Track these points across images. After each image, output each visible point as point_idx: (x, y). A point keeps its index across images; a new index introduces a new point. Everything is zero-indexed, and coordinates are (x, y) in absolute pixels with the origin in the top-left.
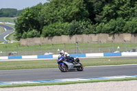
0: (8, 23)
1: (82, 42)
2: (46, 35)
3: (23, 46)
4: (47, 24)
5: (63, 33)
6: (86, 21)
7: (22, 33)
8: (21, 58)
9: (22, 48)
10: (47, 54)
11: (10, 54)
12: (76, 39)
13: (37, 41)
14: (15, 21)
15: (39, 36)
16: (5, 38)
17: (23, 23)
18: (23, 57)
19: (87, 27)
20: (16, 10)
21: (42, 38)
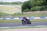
0: (19, 7)
1: (44, 13)
2: (32, 11)
4: (32, 7)
5: (38, 10)
6: (46, 6)
10: (32, 17)
12: (42, 12)
13: (29, 13)
15: (29, 11)
16: (18, 12)
17: (24, 7)
19: (46, 8)
20: (22, 2)
21: (30, 12)
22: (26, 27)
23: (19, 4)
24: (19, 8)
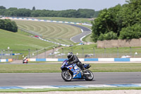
0: (85, 24)
2: (124, 38)
3: (100, 48)
4: (125, 26)
7: (99, 34)
8: (97, 60)
9: (99, 50)
10: (124, 57)
11: (86, 56)
13: (114, 43)
14: (92, 23)
15: (116, 39)
16: (81, 39)
17: (100, 24)
18: (100, 59)
20: (93, 10)
21: (119, 40)
22: (105, 86)
23: (85, 17)
24: (85, 29)
